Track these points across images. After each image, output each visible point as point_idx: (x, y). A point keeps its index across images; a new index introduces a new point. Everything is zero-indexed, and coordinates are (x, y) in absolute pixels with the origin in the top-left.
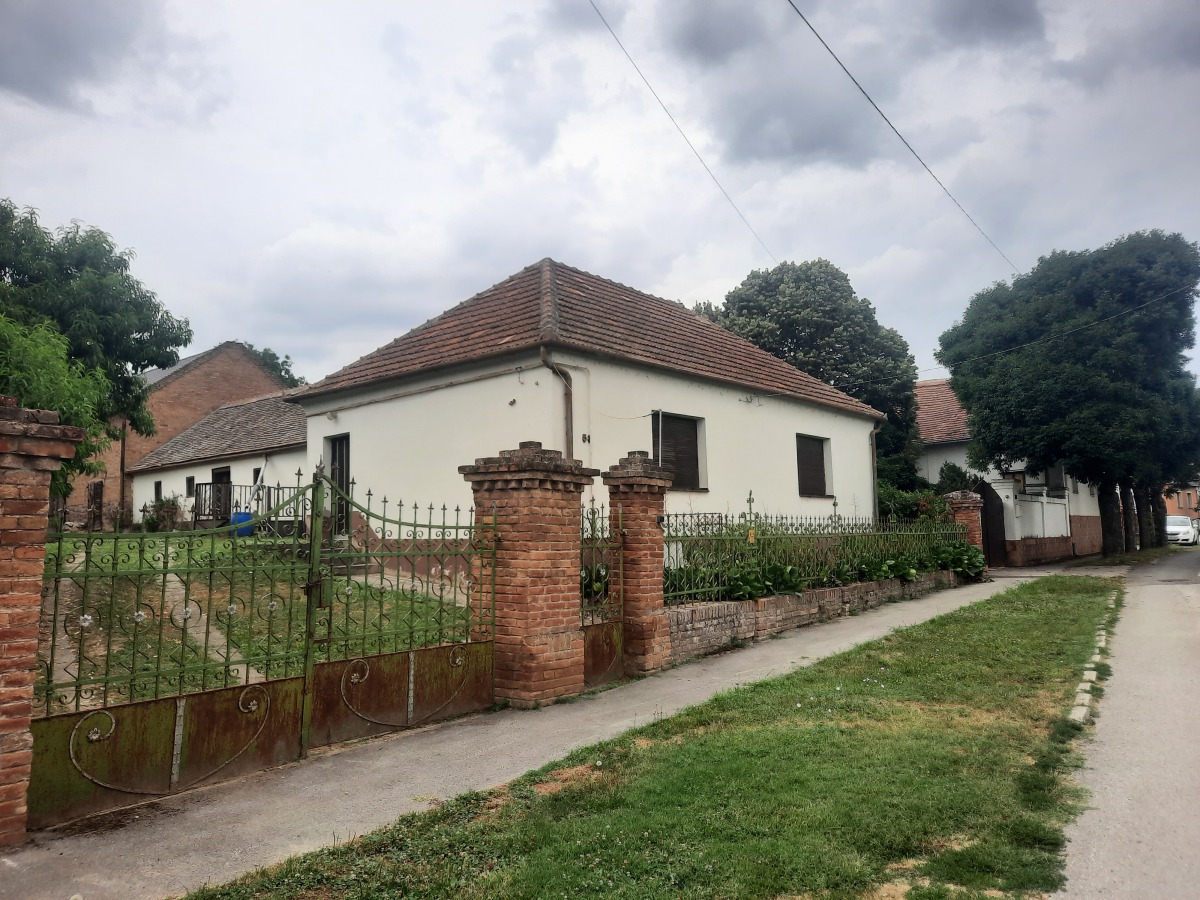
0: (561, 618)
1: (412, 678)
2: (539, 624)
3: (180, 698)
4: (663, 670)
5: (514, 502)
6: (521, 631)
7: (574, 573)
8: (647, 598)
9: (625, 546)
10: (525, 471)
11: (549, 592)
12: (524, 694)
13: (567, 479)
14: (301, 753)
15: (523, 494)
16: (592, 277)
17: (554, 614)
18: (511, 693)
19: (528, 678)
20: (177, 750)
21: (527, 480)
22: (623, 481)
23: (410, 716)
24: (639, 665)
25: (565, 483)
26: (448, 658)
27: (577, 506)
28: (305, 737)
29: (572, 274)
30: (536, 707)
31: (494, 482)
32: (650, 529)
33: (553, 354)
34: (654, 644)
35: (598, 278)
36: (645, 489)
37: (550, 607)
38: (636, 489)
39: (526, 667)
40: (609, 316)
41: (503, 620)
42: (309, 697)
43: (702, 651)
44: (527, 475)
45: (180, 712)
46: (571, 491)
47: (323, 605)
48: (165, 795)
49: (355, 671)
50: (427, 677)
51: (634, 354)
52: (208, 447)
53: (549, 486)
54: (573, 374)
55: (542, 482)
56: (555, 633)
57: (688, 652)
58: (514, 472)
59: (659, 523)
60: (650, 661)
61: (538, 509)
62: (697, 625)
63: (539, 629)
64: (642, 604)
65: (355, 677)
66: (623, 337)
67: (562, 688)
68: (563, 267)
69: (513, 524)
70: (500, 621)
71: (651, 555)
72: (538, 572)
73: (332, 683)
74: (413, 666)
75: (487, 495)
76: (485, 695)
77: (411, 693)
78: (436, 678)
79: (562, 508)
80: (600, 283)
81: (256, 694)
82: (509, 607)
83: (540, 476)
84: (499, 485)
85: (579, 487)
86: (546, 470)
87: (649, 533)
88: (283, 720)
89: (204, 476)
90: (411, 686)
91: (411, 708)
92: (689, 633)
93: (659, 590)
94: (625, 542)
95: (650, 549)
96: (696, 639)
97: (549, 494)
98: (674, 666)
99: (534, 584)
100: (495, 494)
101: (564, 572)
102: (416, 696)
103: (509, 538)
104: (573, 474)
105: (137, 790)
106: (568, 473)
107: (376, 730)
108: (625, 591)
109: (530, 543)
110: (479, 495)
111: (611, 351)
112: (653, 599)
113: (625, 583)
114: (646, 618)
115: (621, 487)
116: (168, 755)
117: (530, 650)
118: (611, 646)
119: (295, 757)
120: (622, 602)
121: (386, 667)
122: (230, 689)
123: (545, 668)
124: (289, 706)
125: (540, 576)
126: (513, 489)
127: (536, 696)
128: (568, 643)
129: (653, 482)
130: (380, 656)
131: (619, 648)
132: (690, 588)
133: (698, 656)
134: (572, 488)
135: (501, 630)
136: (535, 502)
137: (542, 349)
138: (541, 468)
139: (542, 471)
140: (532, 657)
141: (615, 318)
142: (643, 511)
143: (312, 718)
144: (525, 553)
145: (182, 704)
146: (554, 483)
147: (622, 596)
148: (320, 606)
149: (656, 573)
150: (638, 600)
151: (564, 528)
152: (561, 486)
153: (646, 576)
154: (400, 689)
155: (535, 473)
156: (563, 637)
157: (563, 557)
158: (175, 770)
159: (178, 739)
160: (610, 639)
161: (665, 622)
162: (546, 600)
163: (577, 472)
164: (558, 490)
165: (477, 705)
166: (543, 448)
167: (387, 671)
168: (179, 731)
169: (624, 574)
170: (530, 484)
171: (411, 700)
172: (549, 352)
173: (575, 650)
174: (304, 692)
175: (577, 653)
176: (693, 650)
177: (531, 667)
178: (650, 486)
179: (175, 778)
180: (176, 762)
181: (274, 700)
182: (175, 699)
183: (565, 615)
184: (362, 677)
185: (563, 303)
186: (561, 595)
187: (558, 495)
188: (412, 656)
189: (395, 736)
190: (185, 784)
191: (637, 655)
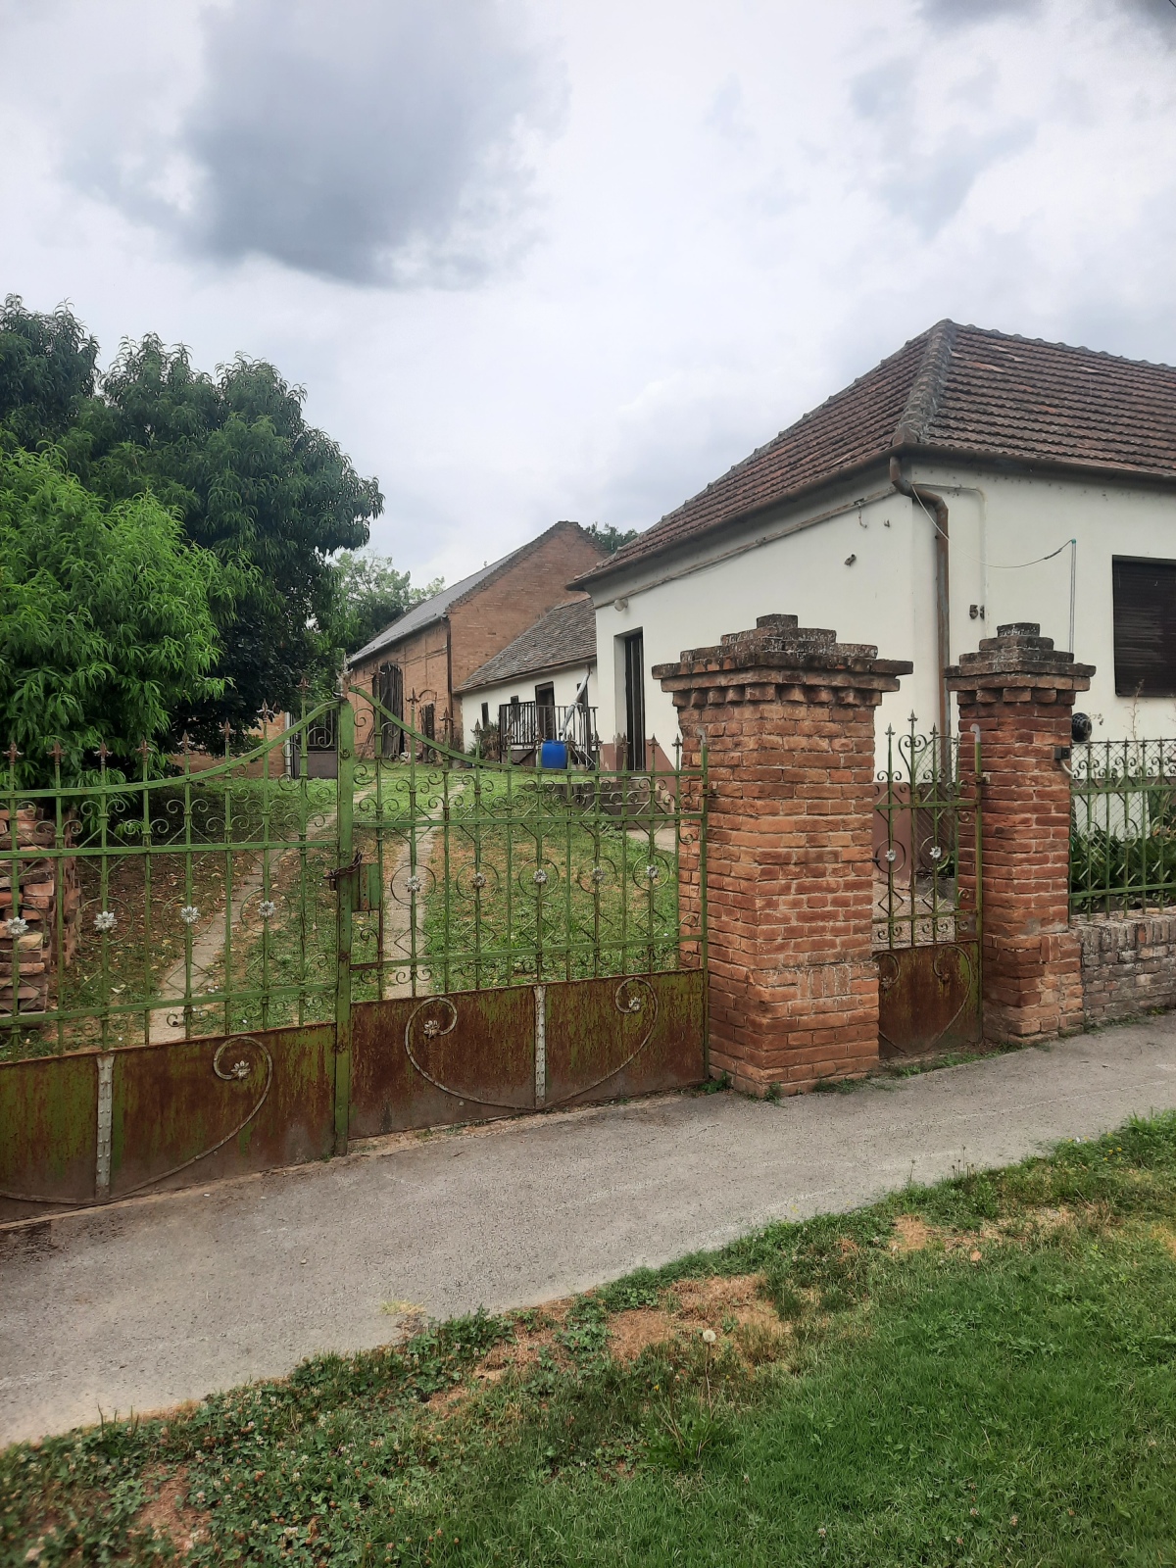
0: (829, 937)
1: (541, 1031)
2: (781, 948)
3: (104, 1055)
4: (1063, 1036)
5: (733, 726)
6: (746, 959)
7: (858, 857)
8: (1027, 902)
9: (985, 804)
10: (746, 670)
11: (801, 890)
12: (751, 1070)
13: (838, 681)
14: (334, 1146)
15: (748, 712)
16: (1027, 342)
17: (813, 931)
18: (733, 1064)
19: (757, 1044)
20: (104, 1136)
21: (752, 685)
22: (981, 682)
23: (541, 1092)
24: (1009, 1024)
25: (835, 690)
26: (612, 998)
27: (864, 732)
28: (341, 1122)
29: (988, 340)
30: (773, 1096)
31: (704, 691)
32: (1036, 772)
33: (914, 469)
34: (1041, 988)
35: (1039, 344)
36: (1027, 696)
37: (802, 917)
38: (1007, 697)
39: (753, 1023)
40: (1041, 399)
41: (721, 935)
42: (344, 1057)
43: (1158, 1001)
44: (748, 678)
45: (105, 1076)
46: (849, 705)
47: (365, 905)
48: (84, 1206)
49: (430, 1015)
50: (571, 1029)
51: (1080, 456)
52: (533, 658)
53: (797, 695)
54: (949, 501)
55: (782, 689)
56: (817, 965)
57: (1125, 1004)
58: (730, 671)
59: (1058, 760)
60: (1031, 1019)
61: (778, 739)
62: (1146, 953)
63: (781, 956)
64: (1017, 914)
65: (431, 1027)
66: (1063, 430)
67: (830, 1064)
68: (972, 332)
69: (733, 767)
70: (717, 938)
71: (1039, 821)
72: (778, 856)
73: (388, 1035)
74: (541, 1011)
75: (696, 714)
76: (689, 1061)
77: (541, 1055)
78: (589, 1031)
79: (831, 737)
80: (1041, 349)
81: (245, 1050)
82: (729, 913)
83: (778, 678)
84: (711, 696)
85: (869, 698)
86: (786, 665)
87: (1034, 779)
88: (300, 1093)
89: (527, 693)
90: (541, 1043)
91: (541, 1079)
92: (1128, 966)
93: (1057, 887)
94: (984, 798)
95: (1035, 809)
96: (1143, 979)
97: (801, 712)
98: (1087, 1028)
99: (769, 875)
100: (709, 713)
101: (836, 854)
102: (550, 1060)
103: (728, 791)
104: (848, 671)
105: (34, 1197)
106: (839, 671)
107: (476, 1114)
108: (985, 886)
109: (759, 803)
110: (685, 715)
111: (1027, 455)
112: (1042, 904)
113: (985, 872)
114: (1025, 940)
115: (979, 694)
116: (89, 1143)
117: (759, 994)
118: (953, 983)
119: (326, 1151)
120: (978, 907)
121: (491, 1012)
122: (196, 1042)
123: (792, 1027)
124: (309, 1070)
125: (782, 861)
126: (734, 703)
127: (771, 1076)
128: (843, 984)
129: (1043, 682)
130: (478, 994)
131: (971, 990)
132: (1137, 882)
133: (1148, 1011)
134: (851, 699)
135: (718, 953)
136: (768, 726)
137: (893, 462)
138: (775, 662)
139: (779, 668)
140: (764, 1007)
141: (1057, 402)
142: (1021, 739)
143: (354, 1090)
144: (752, 820)
145: (106, 1066)
146: (810, 690)
147: (978, 896)
148: (358, 909)
149: (1051, 855)
150: (1007, 904)
151: (837, 774)
152: (824, 696)
153: (1028, 861)
154: (519, 1047)
155: (765, 673)
156: (831, 974)
157: (834, 826)
158: (103, 1167)
159: (104, 1119)
160: (952, 973)
161: (1069, 946)
162: (795, 904)
163: (858, 668)
164: (822, 704)
165: (672, 1079)
166: (800, 625)
167: (492, 1017)
168: (105, 1107)
169: (983, 856)
170: (757, 693)
171: (541, 1067)
172: (904, 467)
173: (858, 997)
174: (336, 1049)
175: (862, 1003)
176: (1138, 999)
177: (761, 1025)
178: (1035, 690)
179: (103, 1179)
180: (104, 1155)
181: (279, 1061)
182: (94, 1056)
183: (837, 932)
184: (445, 1026)
185: (953, 385)
186: (830, 896)
187: (822, 713)
188: (540, 994)
189: (509, 1125)
190: (118, 1189)
191: (1005, 1004)
